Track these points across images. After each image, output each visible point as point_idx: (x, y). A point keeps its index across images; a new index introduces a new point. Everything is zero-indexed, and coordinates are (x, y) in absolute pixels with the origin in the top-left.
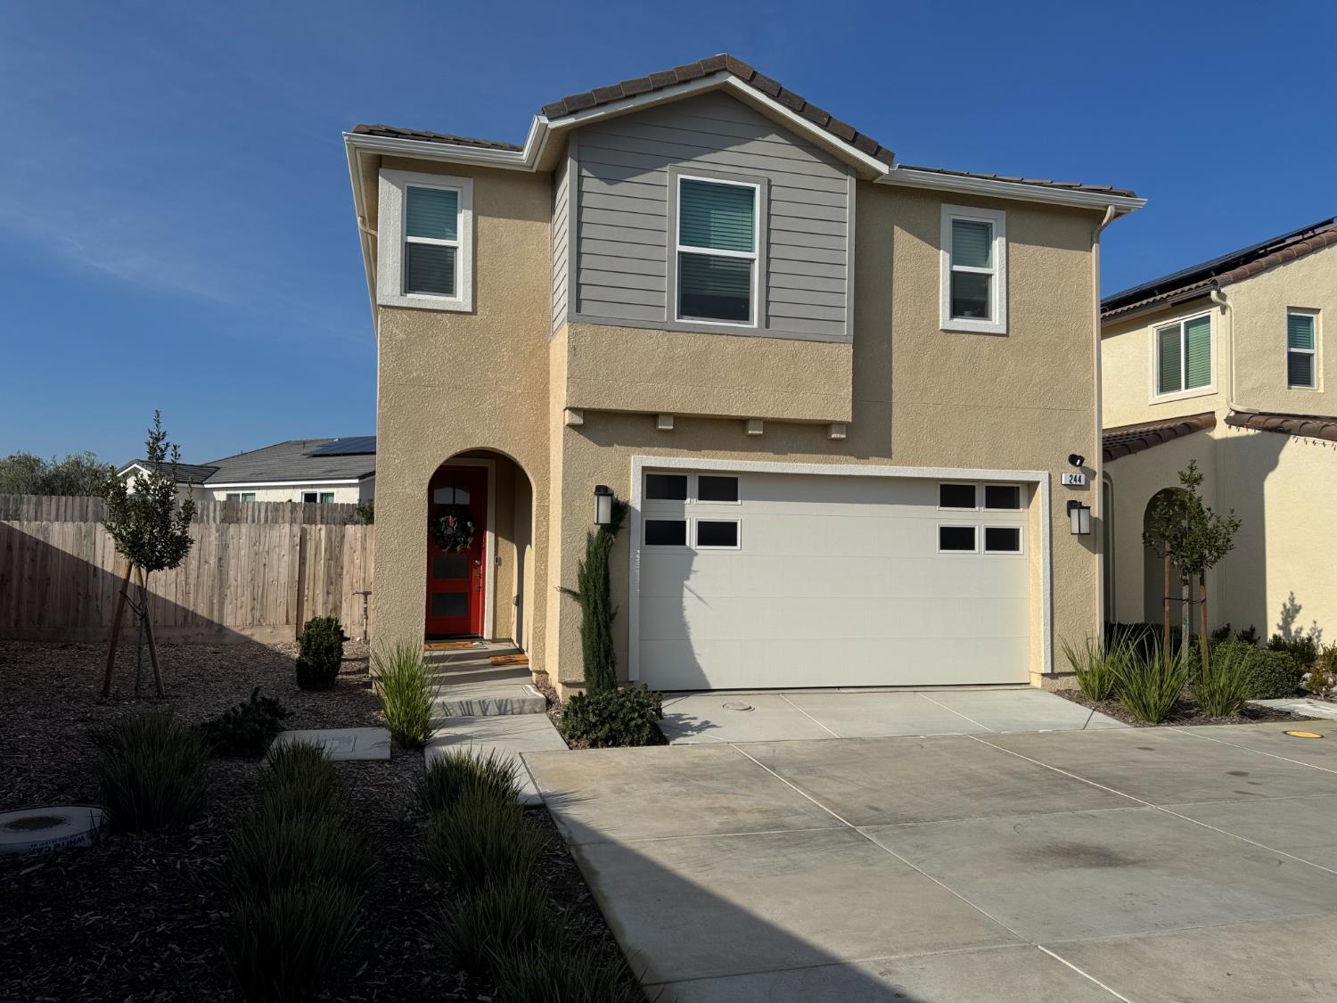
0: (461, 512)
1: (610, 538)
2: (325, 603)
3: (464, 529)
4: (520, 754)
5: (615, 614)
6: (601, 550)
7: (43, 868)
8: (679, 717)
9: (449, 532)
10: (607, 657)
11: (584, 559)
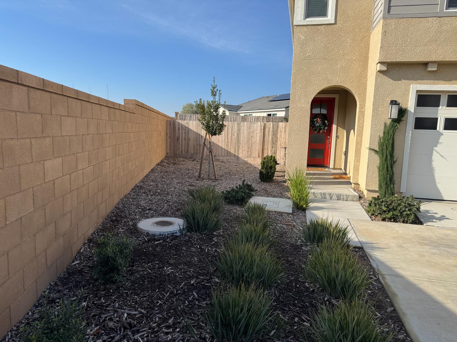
0: (324, 117)
1: (396, 125)
2: (271, 151)
3: (324, 124)
4: (348, 219)
5: (396, 161)
6: (391, 131)
7: (162, 242)
8: (427, 212)
9: (318, 125)
10: (391, 181)
11: (382, 135)
